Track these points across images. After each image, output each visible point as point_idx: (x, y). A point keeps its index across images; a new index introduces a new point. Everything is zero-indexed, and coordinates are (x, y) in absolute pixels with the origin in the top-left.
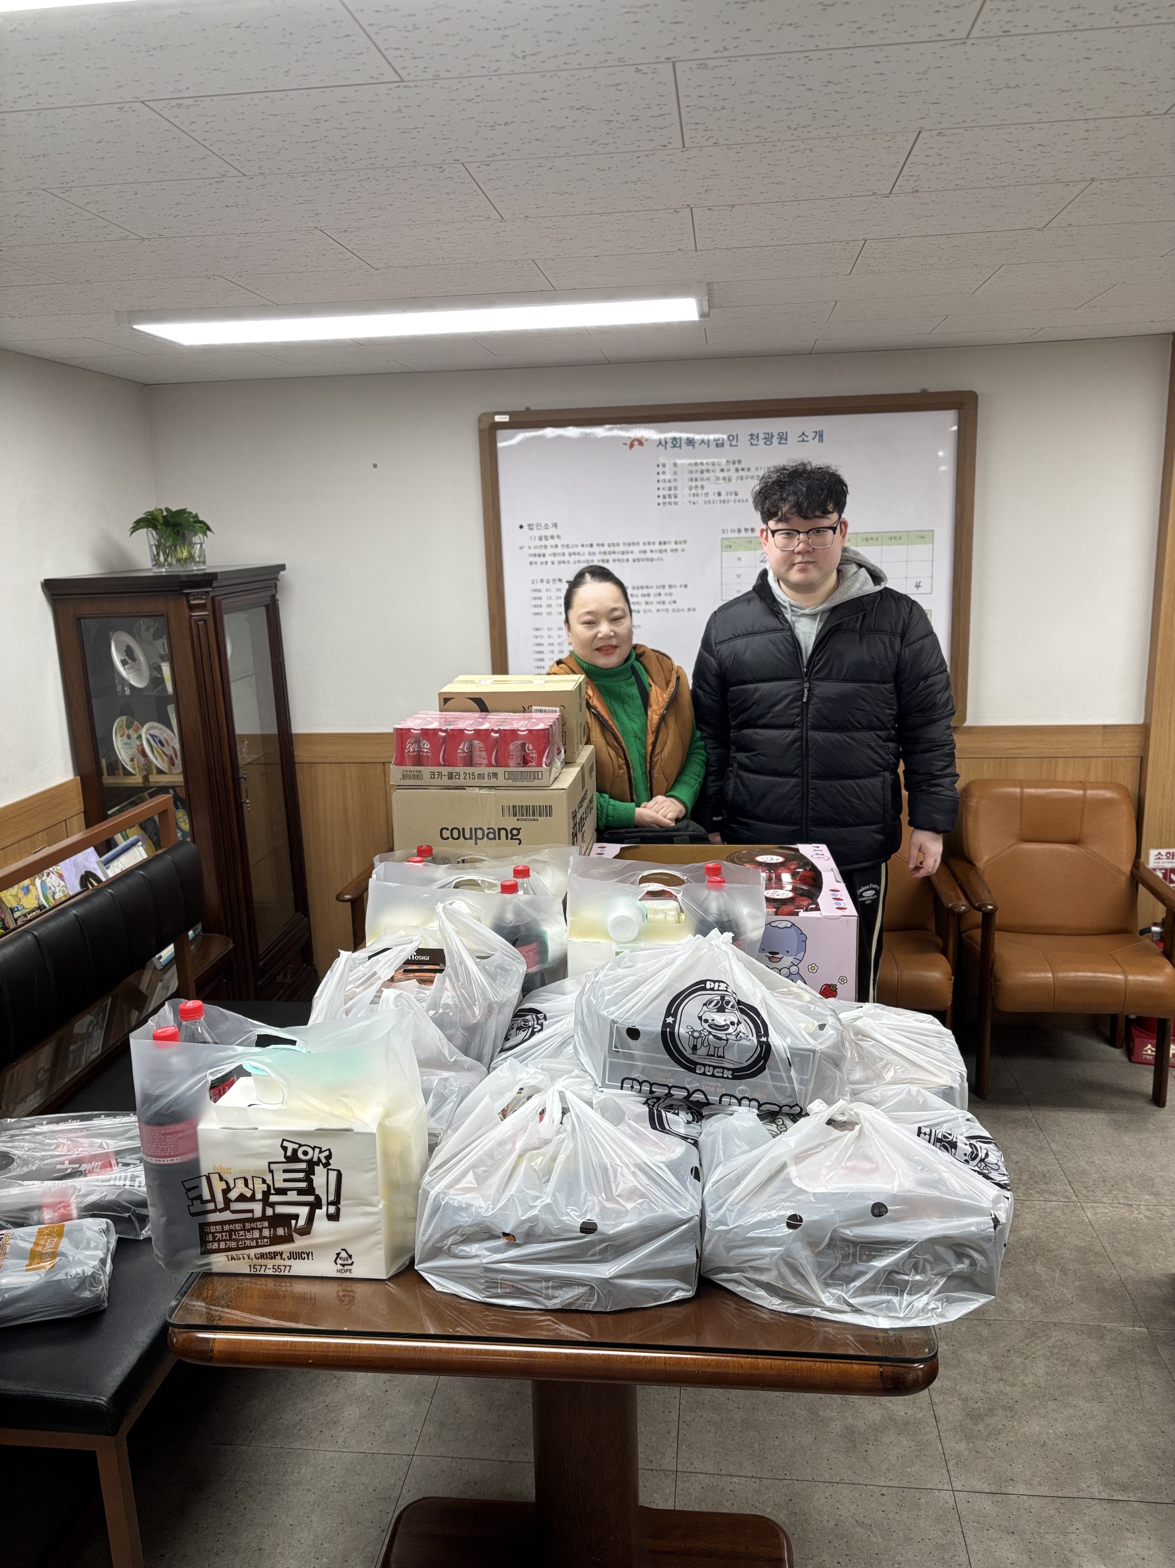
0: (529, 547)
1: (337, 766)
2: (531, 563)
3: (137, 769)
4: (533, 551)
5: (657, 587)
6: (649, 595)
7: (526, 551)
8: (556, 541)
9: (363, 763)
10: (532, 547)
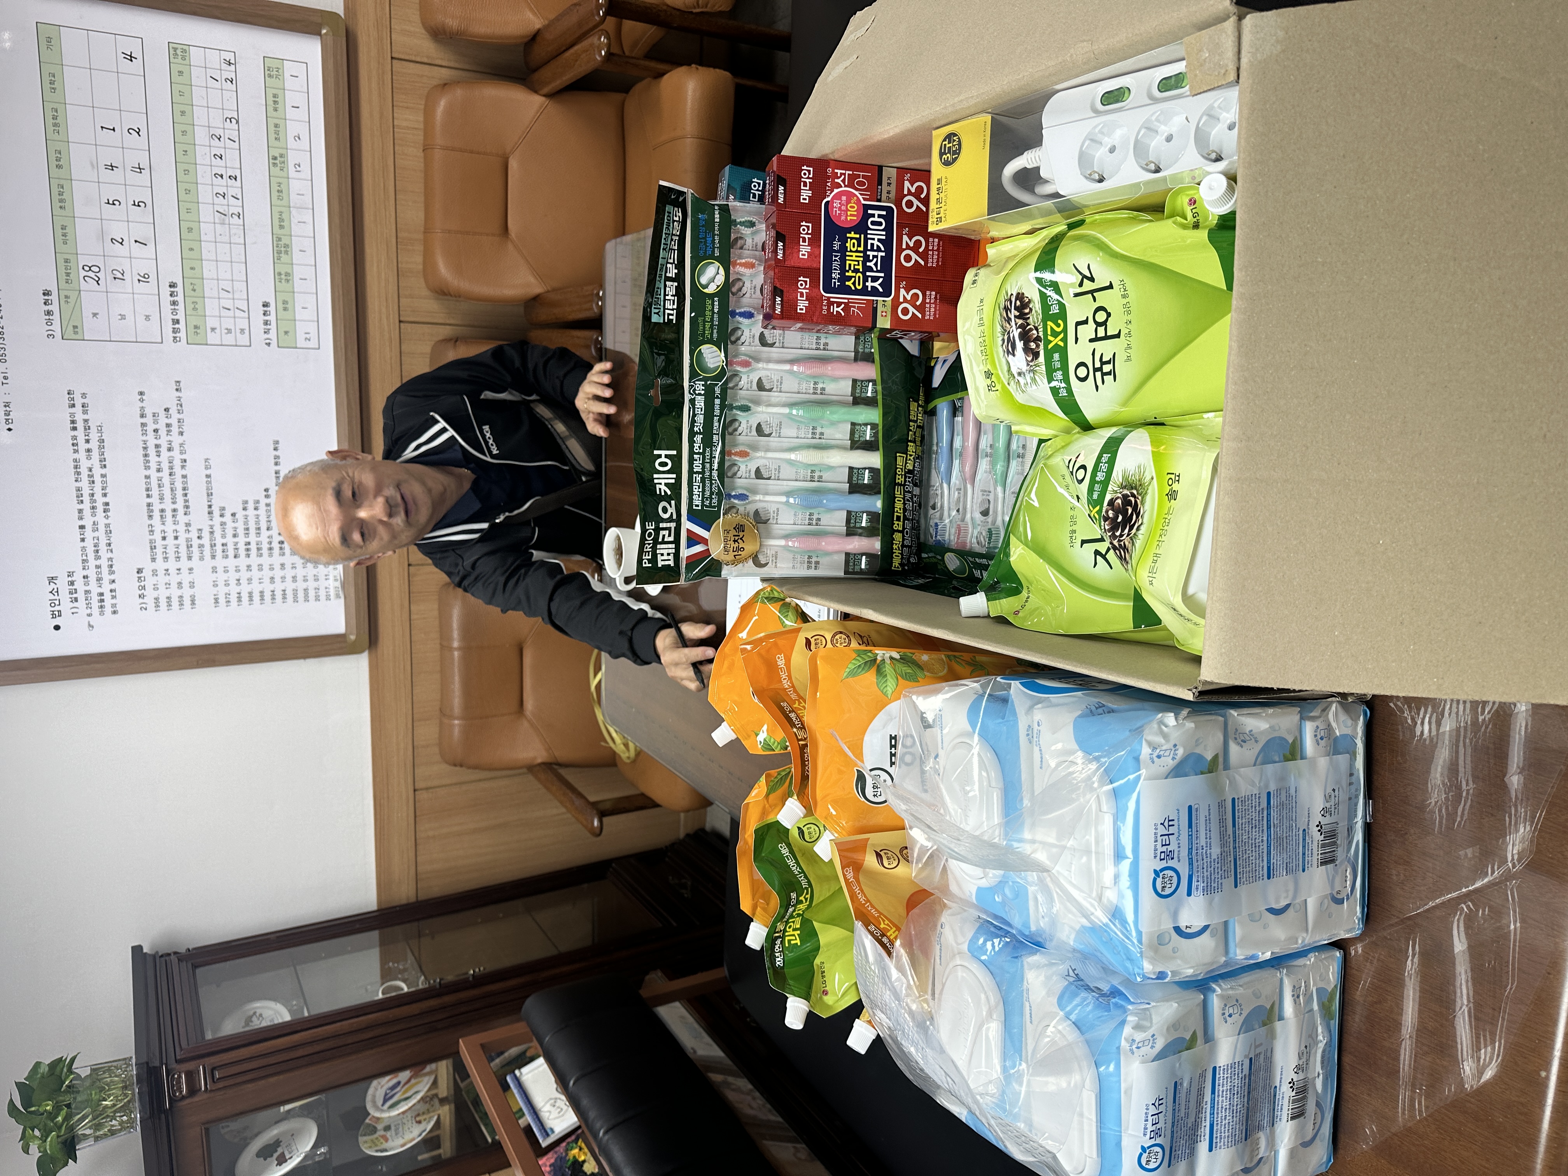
0: (89, 615)
1: (419, 847)
3: (432, 1114)
4: (95, 611)
5: (145, 433)
6: (157, 446)
7: (96, 619)
8: (78, 578)
9: (415, 817)
10: (89, 611)
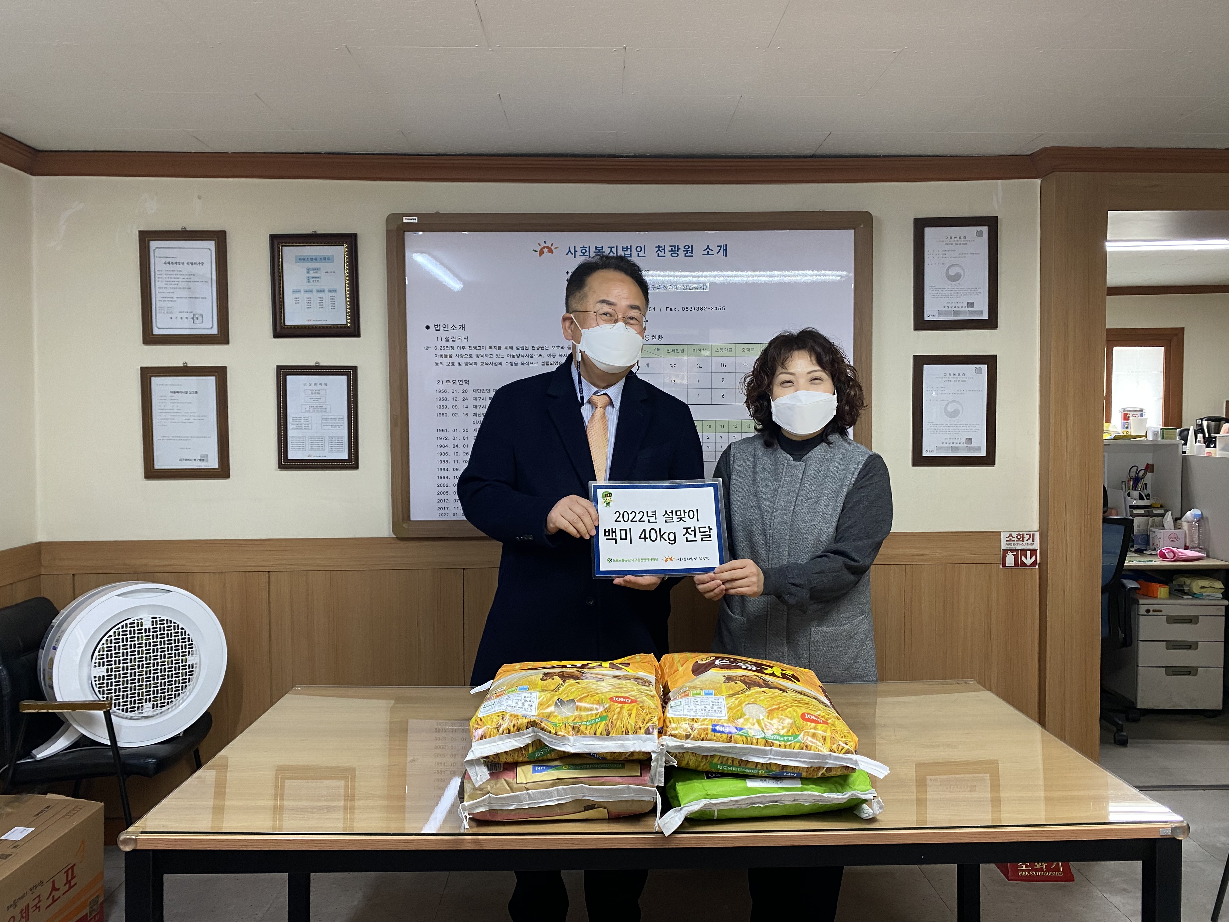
0: (436, 348)
2: (437, 364)
4: (439, 352)
7: (432, 352)
8: (464, 343)
10: (439, 347)
